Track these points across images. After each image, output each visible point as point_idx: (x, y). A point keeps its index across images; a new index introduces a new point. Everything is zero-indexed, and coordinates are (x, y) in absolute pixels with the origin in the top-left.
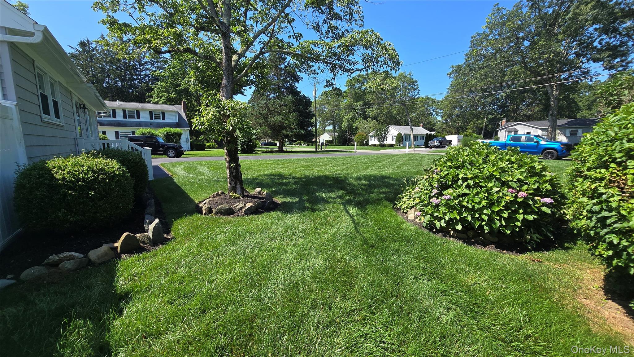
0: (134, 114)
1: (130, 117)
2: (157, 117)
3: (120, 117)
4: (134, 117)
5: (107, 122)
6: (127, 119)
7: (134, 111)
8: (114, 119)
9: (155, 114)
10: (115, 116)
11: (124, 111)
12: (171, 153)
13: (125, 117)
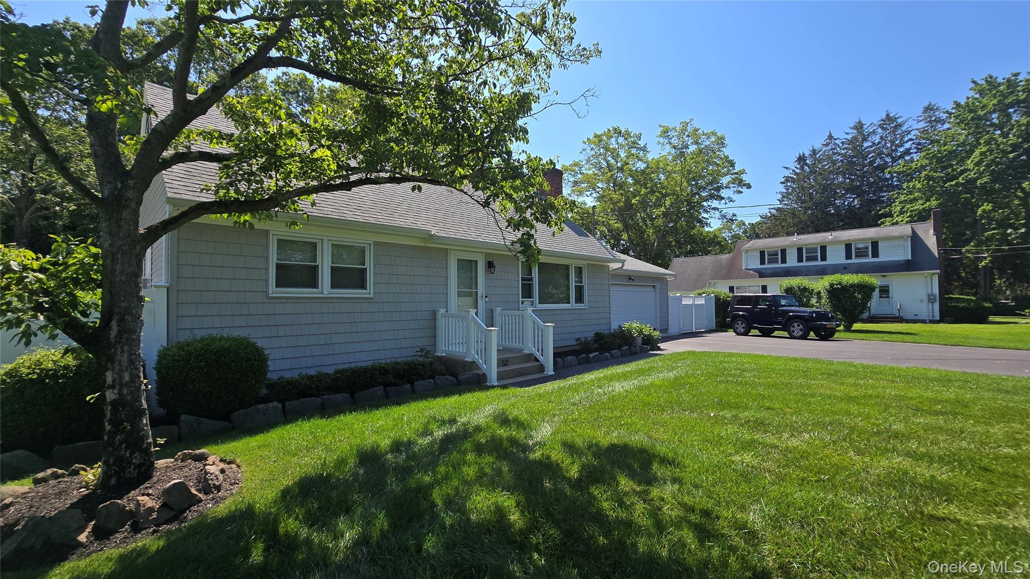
0: (817, 252)
1: (808, 259)
2: (861, 253)
3: (792, 261)
4: (815, 259)
5: (770, 271)
6: (804, 264)
7: (816, 249)
8: (783, 265)
9: (856, 249)
10: (784, 261)
11: (800, 250)
12: (797, 329)
13: (800, 260)
